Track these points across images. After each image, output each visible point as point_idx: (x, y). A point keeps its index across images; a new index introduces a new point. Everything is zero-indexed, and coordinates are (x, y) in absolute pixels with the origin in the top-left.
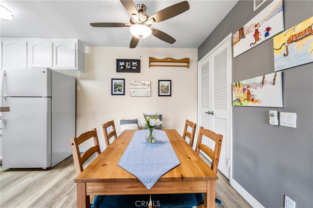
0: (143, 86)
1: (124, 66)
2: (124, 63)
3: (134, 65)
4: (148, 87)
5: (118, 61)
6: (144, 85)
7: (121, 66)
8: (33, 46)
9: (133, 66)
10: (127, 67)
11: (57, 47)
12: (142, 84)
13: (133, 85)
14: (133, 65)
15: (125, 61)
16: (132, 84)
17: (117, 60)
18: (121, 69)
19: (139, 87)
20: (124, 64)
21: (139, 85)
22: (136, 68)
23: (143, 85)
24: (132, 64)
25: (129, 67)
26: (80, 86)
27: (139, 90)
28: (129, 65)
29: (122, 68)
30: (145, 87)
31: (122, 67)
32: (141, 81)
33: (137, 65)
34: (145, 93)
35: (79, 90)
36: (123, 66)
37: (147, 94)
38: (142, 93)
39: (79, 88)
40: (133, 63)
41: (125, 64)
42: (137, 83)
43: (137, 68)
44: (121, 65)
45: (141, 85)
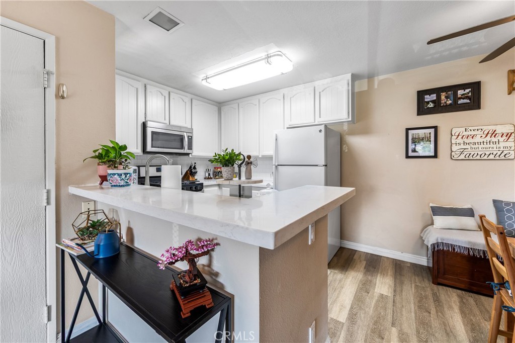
0: (488, 138)
1: (437, 102)
2: (435, 95)
3: (462, 95)
4: (504, 137)
5: (421, 94)
6: (494, 134)
7: (428, 103)
8: (291, 98)
9: (460, 98)
10: (443, 102)
11: (320, 93)
12: (486, 132)
13: (460, 137)
14: (459, 96)
15: (438, 91)
16: (457, 134)
17: (419, 92)
18: (428, 108)
19: (477, 139)
20: (435, 98)
21: (479, 136)
22: (468, 101)
23: (489, 135)
24: (455, 94)
25: (449, 102)
26: (348, 146)
27: (477, 146)
28: (447, 97)
29: (431, 105)
30: (495, 140)
31: (431, 103)
32: (484, 128)
33: (470, 94)
34: (495, 153)
35: (346, 151)
36: (433, 102)
37: (503, 154)
38: (488, 153)
39: (347, 148)
40: (460, 92)
41: (439, 97)
42: (473, 133)
43: (470, 100)
44: (429, 100)
45: (484, 136)
